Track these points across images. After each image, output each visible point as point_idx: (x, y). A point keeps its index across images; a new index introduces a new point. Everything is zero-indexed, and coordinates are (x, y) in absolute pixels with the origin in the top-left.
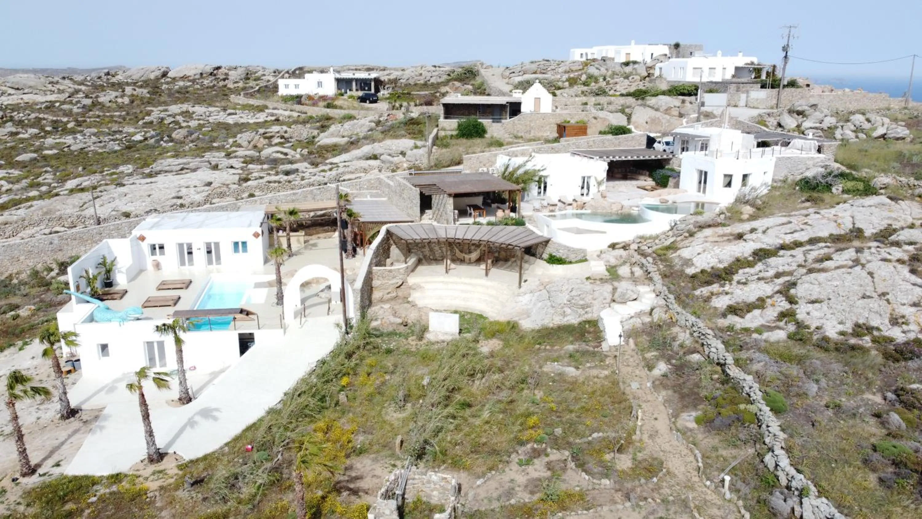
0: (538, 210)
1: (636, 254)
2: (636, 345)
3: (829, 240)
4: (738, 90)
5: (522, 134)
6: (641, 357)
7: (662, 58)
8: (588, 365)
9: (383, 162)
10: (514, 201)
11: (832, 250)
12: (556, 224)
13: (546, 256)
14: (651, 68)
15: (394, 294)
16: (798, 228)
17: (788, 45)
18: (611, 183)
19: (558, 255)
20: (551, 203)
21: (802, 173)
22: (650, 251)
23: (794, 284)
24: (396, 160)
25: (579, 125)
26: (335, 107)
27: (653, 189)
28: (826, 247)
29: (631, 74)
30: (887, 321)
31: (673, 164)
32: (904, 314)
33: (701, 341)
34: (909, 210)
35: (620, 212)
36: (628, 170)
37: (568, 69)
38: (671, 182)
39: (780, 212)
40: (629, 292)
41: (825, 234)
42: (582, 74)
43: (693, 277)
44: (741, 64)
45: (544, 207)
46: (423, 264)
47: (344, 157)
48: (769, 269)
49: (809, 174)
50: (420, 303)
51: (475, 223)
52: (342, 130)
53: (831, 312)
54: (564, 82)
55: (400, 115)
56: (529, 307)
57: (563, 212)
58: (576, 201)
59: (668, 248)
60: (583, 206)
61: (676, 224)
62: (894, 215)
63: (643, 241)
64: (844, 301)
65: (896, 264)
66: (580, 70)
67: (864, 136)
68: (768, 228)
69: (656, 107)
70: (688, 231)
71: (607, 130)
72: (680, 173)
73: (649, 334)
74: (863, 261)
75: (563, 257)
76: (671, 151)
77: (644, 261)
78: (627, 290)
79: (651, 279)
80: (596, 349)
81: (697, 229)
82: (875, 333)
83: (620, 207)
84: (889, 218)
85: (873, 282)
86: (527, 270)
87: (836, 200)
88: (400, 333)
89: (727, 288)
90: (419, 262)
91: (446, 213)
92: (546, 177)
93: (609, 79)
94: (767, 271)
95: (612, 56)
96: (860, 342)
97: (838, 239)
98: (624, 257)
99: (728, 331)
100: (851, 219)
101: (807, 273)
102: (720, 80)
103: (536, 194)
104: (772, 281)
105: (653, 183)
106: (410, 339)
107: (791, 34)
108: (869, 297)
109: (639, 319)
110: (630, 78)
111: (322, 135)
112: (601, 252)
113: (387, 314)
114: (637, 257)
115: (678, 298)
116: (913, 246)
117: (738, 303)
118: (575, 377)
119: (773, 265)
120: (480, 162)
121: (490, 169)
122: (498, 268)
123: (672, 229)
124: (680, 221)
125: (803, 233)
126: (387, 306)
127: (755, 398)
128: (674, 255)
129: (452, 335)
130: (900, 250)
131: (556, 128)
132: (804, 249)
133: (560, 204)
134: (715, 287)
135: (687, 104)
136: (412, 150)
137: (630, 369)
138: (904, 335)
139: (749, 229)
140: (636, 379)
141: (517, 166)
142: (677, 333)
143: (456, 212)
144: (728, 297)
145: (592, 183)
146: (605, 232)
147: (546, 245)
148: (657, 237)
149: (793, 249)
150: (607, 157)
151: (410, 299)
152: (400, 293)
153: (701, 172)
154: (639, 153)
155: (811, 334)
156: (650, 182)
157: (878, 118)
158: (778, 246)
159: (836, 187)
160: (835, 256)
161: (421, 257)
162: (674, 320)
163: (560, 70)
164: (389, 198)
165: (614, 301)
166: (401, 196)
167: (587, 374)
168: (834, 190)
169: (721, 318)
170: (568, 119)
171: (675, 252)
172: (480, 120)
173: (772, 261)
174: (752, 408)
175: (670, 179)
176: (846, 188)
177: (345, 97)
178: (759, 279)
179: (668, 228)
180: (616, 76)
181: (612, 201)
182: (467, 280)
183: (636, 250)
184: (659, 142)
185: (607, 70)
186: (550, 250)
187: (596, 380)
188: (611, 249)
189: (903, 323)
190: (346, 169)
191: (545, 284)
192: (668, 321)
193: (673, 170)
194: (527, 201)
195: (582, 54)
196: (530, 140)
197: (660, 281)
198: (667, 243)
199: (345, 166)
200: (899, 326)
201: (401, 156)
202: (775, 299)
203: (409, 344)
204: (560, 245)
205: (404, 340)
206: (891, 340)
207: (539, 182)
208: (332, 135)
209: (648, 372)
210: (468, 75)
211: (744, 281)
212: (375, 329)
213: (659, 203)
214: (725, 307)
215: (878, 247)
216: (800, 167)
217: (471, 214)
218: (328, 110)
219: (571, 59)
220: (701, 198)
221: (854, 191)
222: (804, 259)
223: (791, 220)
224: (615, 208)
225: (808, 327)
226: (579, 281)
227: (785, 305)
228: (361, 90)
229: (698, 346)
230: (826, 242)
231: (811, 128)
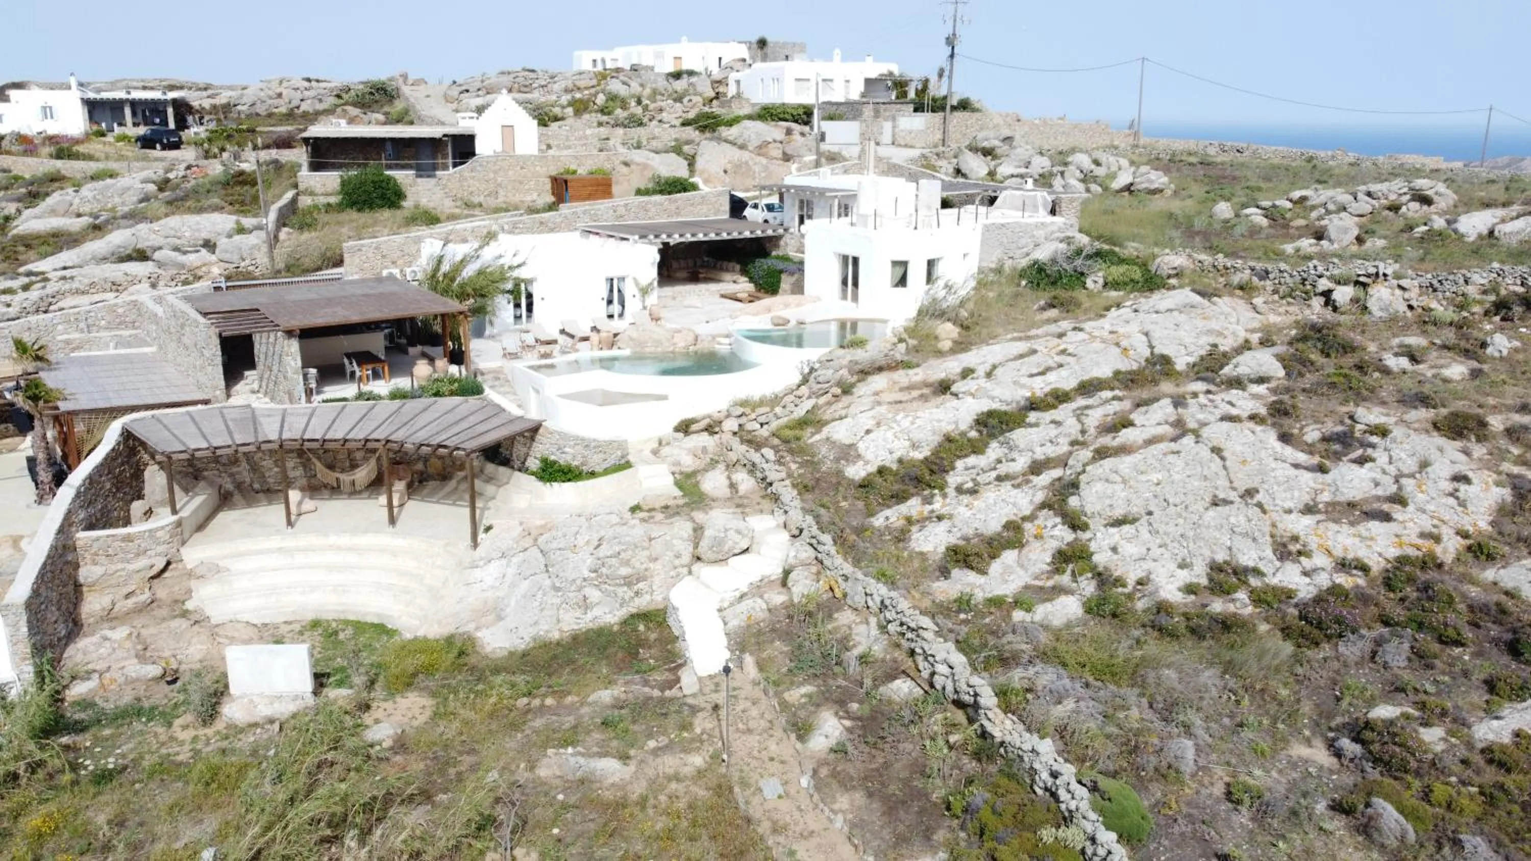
0: (513, 356)
1: (735, 443)
2: (761, 667)
3: (1117, 384)
4: (877, 114)
5: (481, 199)
6: (775, 702)
7: (738, 65)
8: (652, 744)
9: (160, 264)
10: (456, 338)
11: (1127, 405)
12: (554, 385)
13: (533, 463)
14: (719, 82)
15: (145, 597)
16: (1051, 363)
17: (954, 34)
18: (669, 291)
19: (563, 459)
20: (543, 338)
21: (1028, 255)
22: (764, 432)
23: (1074, 486)
24: (192, 259)
25: (594, 176)
26: (76, 156)
27: (752, 299)
28: (1114, 398)
29: (685, 93)
30: (1269, 553)
31: (788, 247)
32: (1295, 531)
33: (905, 644)
34: (1234, 314)
35: (691, 348)
36: (698, 264)
37: (571, 86)
38: (786, 282)
39: (1007, 332)
40: (732, 534)
41: (1104, 371)
42: (597, 93)
43: (865, 485)
44: (873, 75)
45: (527, 347)
46: (233, 507)
47: (67, 257)
48: (1015, 455)
49: (1042, 255)
50: (217, 613)
51: (360, 396)
52: (77, 201)
53: (1158, 541)
54: (563, 107)
55: (215, 168)
56: (501, 594)
57: (572, 357)
58: (598, 331)
59: (802, 423)
60: (613, 340)
61: (812, 370)
62: (1215, 325)
63: (747, 410)
64: (1180, 516)
65: (1251, 425)
66: (593, 87)
67: (1099, 189)
68: (994, 367)
69: (740, 142)
70: (839, 384)
71: (650, 186)
72: (802, 263)
73: (786, 636)
74: (1192, 425)
75: (575, 463)
76: (778, 221)
77: (756, 457)
78: (726, 530)
79: (776, 498)
80: (668, 693)
81: (855, 378)
82: (1254, 582)
83: (691, 339)
84: (1210, 332)
85: (1225, 467)
86: (493, 498)
87: (1101, 302)
88: (153, 708)
89: (938, 505)
90: (224, 500)
91: (285, 377)
92: (529, 282)
93: (648, 102)
94: (1013, 460)
95: (650, 64)
96: (1231, 608)
97: (1132, 381)
98: (710, 449)
99: (959, 611)
100: (1144, 338)
101: (1094, 460)
102: (843, 100)
103: (512, 319)
104: (1028, 482)
105: (750, 287)
106: (177, 722)
107: (959, 16)
108: (1227, 502)
109: (759, 601)
110: (685, 100)
111: (27, 213)
112: (660, 443)
113: (120, 653)
114: (740, 450)
115: (839, 540)
116: (1266, 385)
117: (967, 539)
118: (620, 786)
119: (1022, 446)
120: (384, 257)
121: (408, 270)
122: (422, 500)
123: (805, 381)
124: (820, 362)
125: (1063, 372)
126: (120, 633)
127: (1073, 805)
128: (817, 437)
129: (296, 698)
130: (1246, 394)
131: (548, 186)
132: (1073, 405)
133: (562, 339)
134: (914, 506)
135: (796, 137)
136: (230, 236)
137: (753, 741)
138: (1307, 580)
139: (959, 370)
140: (775, 767)
141: (459, 258)
142: (850, 628)
143: (313, 371)
144: (944, 525)
145: (630, 290)
146: (664, 398)
147: (533, 439)
148: (775, 400)
149: (1054, 407)
150: (656, 236)
151: (189, 605)
152: (162, 591)
153: (845, 258)
154: (719, 226)
155: (1130, 597)
156: (744, 286)
157: (1112, 159)
158: (1023, 403)
159: (1093, 277)
160: (1135, 417)
161: (229, 486)
162: (838, 594)
163: (556, 87)
164: (160, 348)
165: (699, 558)
166: (179, 341)
167: (651, 772)
168: (1089, 283)
169: (938, 579)
170: (573, 167)
171: (818, 431)
172: (388, 173)
173: (1019, 436)
174: (1072, 835)
175: (783, 276)
176: (1110, 279)
177: (110, 138)
178: (999, 479)
179: (797, 379)
180: (659, 97)
181: (674, 326)
182: (345, 540)
183: (735, 434)
184: (756, 206)
185: (642, 85)
186: (542, 448)
187: (673, 785)
188: (681, 435)
189: (1300, 553)
190: (67, 286)
191: (534, 533)
192: (825, 596)
193: (786, 259)
194: (492, 337)
195: (595, 61)
196: (497, 210)
197: (797, 503)
198: (800, 412)
199: (64, 278)
200: (1294, 561)
201: (204, 251)
202: (1039, 522)
203: (172, 739)
204: (564, 436)
205: (160, 730)
206: (1289, 594)
207: (515, 293)
208: (53, 212)
209: (799, 745)
210: (377, 96)
211: (970, 485)
212: (85, 704)
213: (770, 327)
214: (942, 549)
215: (1208, 392)
216: (1023, 241)
217: (353, 374)
218: (59, 164)
219: (576, 68)
220: (848, 310)
221: (1126, 284)
222: (1079, 427)
223: (1035, 347)
224: (681, 343)
225: (1119, 582)
226: (614, 519)
227: (1062, 535)
228: (146, 124)
229: (900, 655)
230: (1112, 389)
231: (1012, 176)
